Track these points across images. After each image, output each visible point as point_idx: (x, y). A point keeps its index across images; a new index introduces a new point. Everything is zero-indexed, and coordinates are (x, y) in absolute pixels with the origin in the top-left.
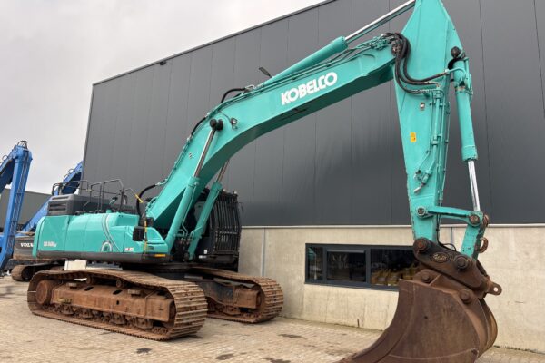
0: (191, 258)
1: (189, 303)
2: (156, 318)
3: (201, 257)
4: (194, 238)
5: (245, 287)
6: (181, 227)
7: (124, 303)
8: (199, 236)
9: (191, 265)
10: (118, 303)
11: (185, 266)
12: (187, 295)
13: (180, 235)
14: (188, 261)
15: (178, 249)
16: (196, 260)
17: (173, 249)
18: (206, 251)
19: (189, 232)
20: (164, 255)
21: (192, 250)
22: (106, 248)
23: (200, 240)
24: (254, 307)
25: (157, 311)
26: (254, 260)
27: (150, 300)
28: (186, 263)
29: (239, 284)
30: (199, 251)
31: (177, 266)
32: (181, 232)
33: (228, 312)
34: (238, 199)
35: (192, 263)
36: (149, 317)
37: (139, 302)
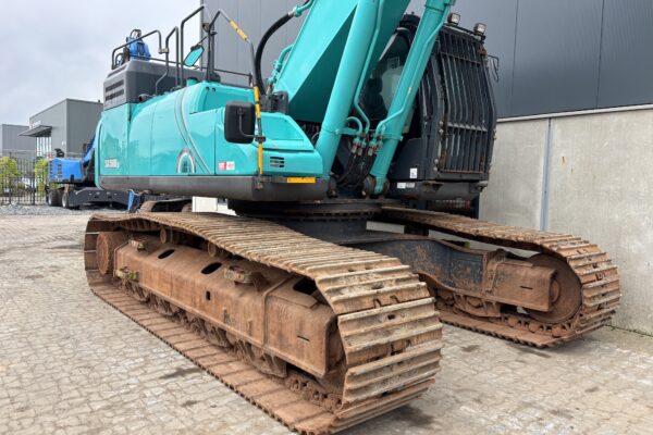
0: (379, 188)
1: (387, 331)
2: (292, 359)
3: (402, 186)
4: (385, 141)
5: (511, 256)
6: (353, 112)
7: (221, 298)
8: (396, 136)
9: (379, 205)
10: (208, 296)
11: (365, 207)
12: (377, 301)
13: (350, 132)
14: (374, 196)
15: (347, 168)
16: (391, 192)
17: (336, 167)
18: (414, 173)
19: (374, 125)
20: (312, 180)
21: (380, 170)
22: (185, 166)
23: (401, 147)
24: (544, 308)
25: (293, 340)
26: (520, 194)
27: (276, 304)
28: (367, 200)
29: (494, 248)
30: (397, 172)
31: (347, 206)
32: (353, 125)
33: (469, 309)
34: (486, 45)
35: (381, 200)
36: (274, 350)
37: (251, 302)
